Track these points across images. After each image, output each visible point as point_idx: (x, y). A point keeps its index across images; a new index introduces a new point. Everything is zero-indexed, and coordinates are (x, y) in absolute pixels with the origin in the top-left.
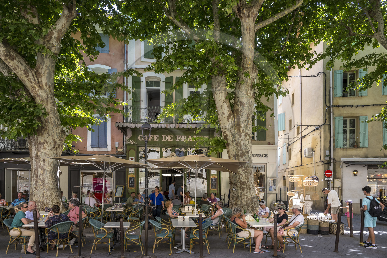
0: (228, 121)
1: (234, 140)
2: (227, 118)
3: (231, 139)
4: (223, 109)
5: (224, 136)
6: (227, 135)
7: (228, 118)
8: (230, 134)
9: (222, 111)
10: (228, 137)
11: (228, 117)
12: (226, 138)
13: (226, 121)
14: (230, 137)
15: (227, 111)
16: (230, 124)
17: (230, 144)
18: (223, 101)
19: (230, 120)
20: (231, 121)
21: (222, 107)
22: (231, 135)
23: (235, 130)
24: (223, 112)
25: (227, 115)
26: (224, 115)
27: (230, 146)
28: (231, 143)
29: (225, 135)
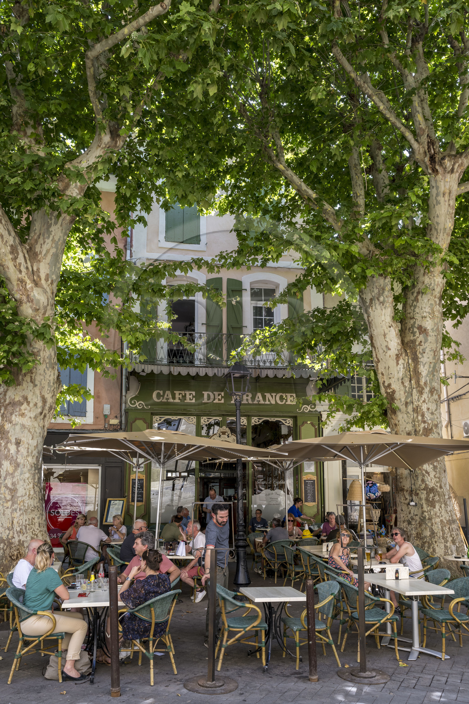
0: (398, 364)
1: (408, 401)
2: (395, 357)
3: (403, 400)
4: (387, 340)
5: (386, 392)
6: (394, 392)
7: (398, 357)
8: (402, 388)
9: (385, 344)
10: (397, 395)
11: (397, 355)
12: (391, 397)
13: (392, 363)
14: (400, 395)
15: (396, 344)
16: (402, 369)
17: (400, 410)
18: (388, 324)
19: (401, 361)
20: (403, 364)
21: (385, 335)
22: (402, 393)
23: (410, 381)
24: (386, 346)
25: (397, 352)
26: (389, 353)
27: (398, 413)
28: (403, 408)
29: (389, 391)
